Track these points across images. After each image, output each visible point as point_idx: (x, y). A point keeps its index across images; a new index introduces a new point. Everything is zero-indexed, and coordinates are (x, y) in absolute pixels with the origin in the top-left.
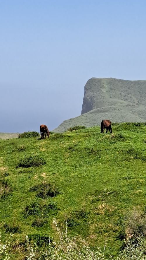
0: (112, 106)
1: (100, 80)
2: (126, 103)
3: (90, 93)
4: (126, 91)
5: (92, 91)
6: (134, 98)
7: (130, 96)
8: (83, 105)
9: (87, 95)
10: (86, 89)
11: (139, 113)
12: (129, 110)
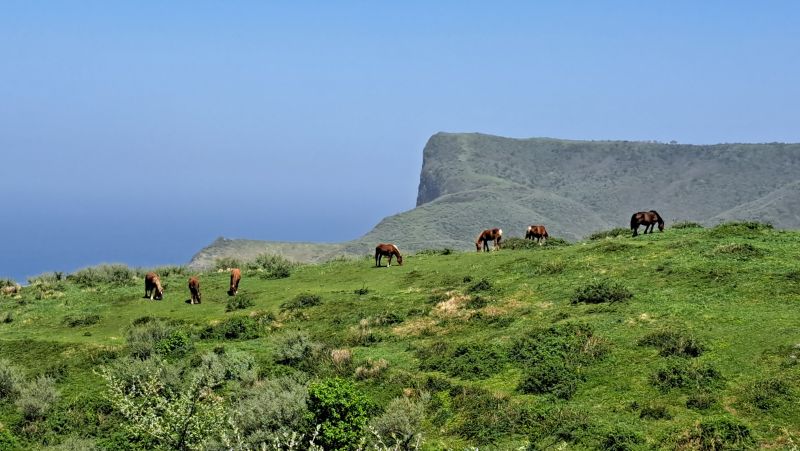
0: (479, 190)
1: (455, 138)
2: (508, 184)
3: (434, 163)
4: (508, 159)
5: (440, 160)
6: (523, 174)
7: (515, 168)
8: (420, 188)
9: (428, 166)
10: (427, 155)
11: (535, 204)
12: (516, 198)
